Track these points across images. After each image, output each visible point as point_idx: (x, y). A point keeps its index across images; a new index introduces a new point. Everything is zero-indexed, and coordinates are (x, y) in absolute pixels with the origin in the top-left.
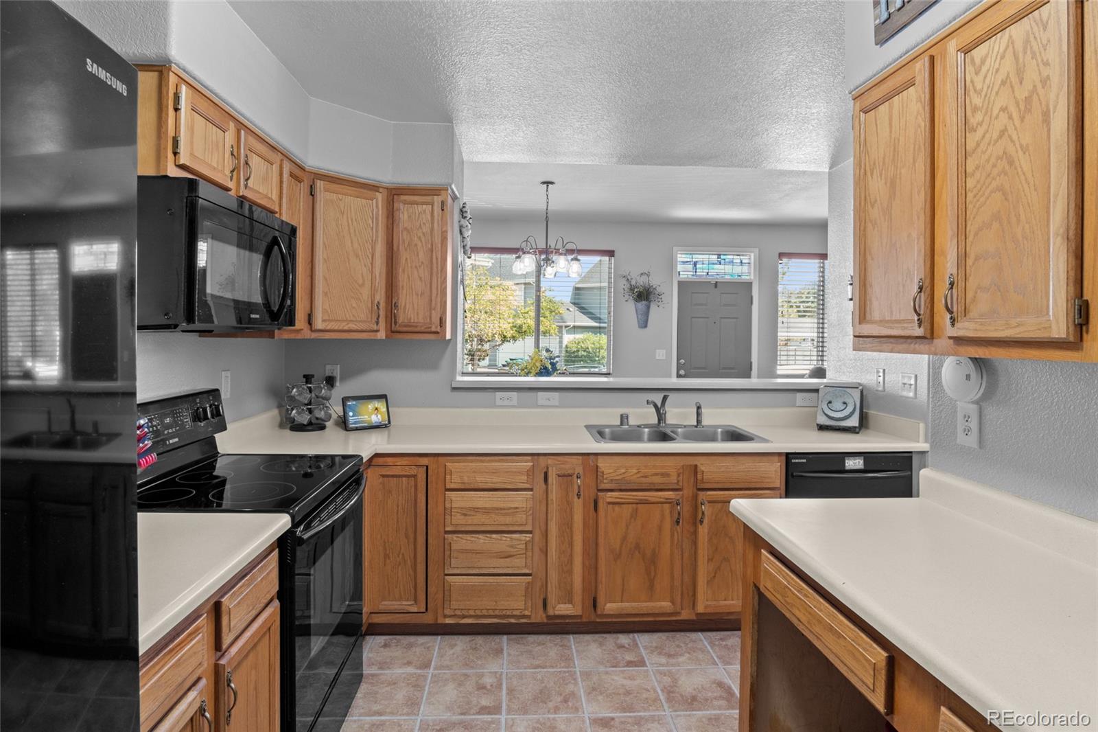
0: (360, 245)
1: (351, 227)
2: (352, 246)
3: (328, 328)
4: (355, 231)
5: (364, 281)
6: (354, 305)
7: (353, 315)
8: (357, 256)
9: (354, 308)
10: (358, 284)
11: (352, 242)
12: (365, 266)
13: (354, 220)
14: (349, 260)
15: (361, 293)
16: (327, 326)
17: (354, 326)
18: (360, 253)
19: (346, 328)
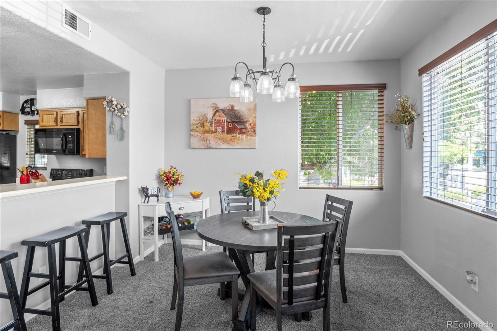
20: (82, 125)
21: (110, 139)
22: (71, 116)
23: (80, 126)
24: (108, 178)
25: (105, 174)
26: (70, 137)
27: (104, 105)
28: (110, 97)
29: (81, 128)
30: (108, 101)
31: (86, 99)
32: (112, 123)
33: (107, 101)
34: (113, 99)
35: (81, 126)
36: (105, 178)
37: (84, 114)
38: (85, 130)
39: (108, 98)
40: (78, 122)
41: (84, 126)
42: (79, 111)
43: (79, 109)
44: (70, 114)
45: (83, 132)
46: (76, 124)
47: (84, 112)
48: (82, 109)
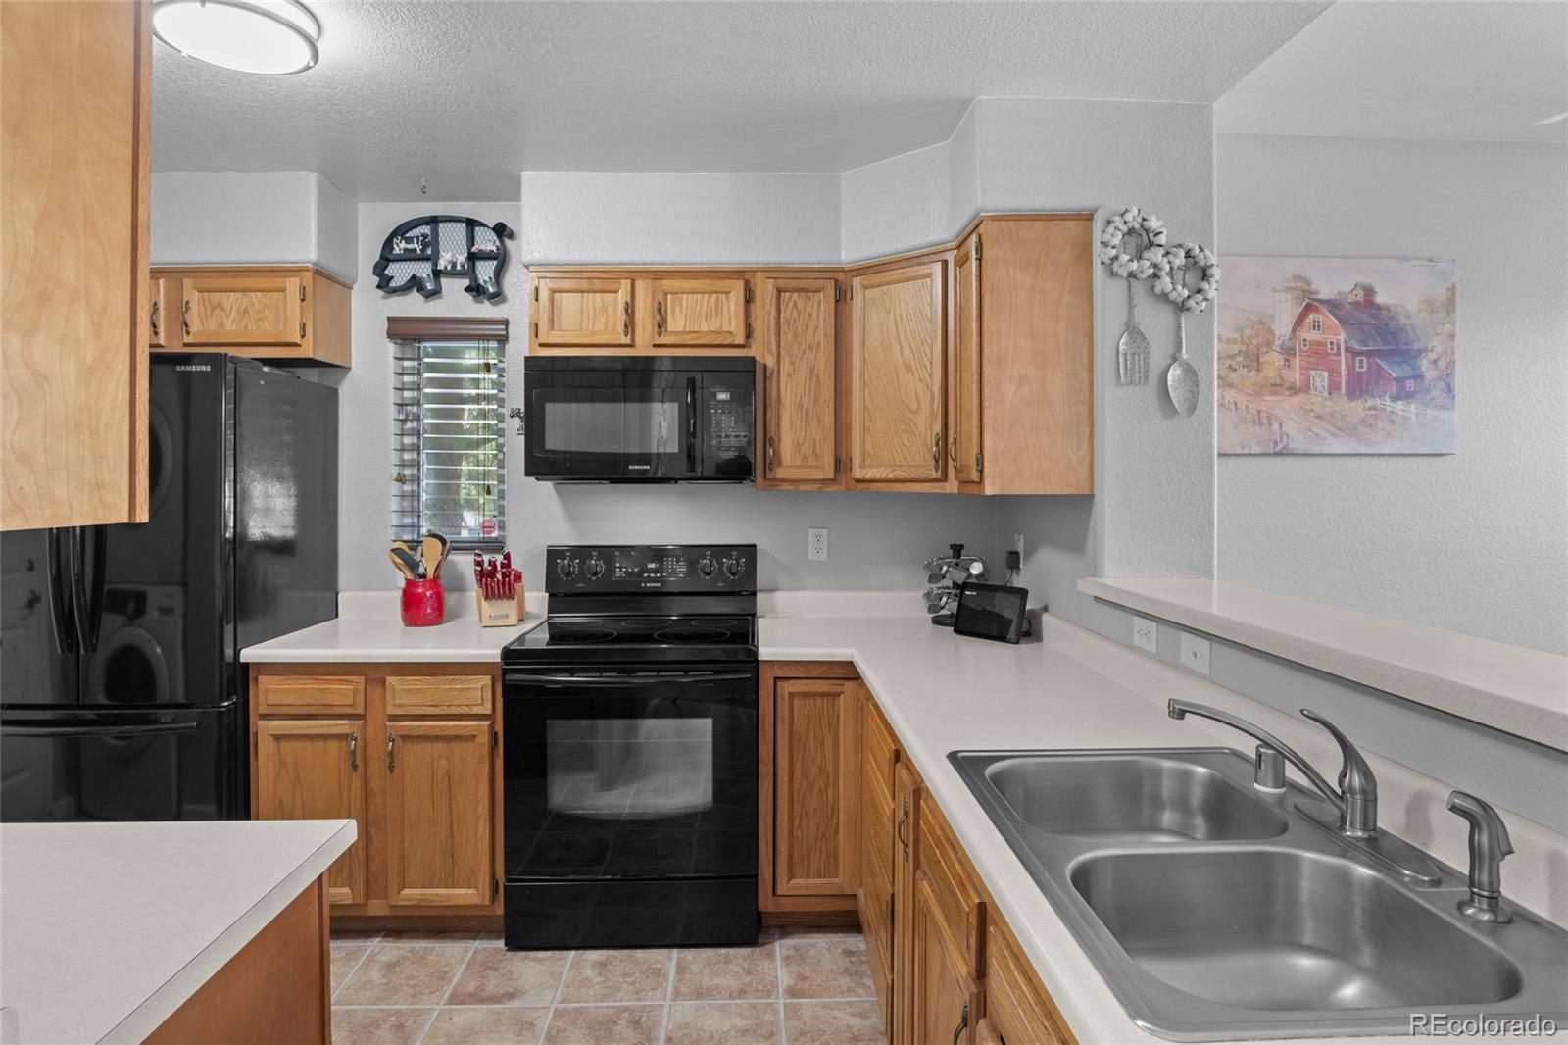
0: (912, 350)
1: (900, 326)
2: (902, 356)
3: (868, 477)
4: (905, 331)
5: (919, 405)
6: (906, 442)
7: (905, 458)
8: (909, 368)
9: (906, 446)
10: (911, 410)
11: (901, 349)
12: (921, 380)
13: (904, 314)
14: (897, 377)
15: (915, 424)
16: (866, 474)
17: (903, 474)
18: (913, 364)
19: (891, 476)
20: (774, 345)
22: (712, 304)
23: (761, 350)
26: (723, 401)
28: (1135, 212)
29: (771, 362)
30: (1125, 229)
32: (1134, 333)
33: (1120, 231)
34: (1154, 223)
35: (768, 349)
37: (779, 291)
38: (785, 367)
39: (1122, 215)
40: (749, 334)
41: (783, 354)
42: (752, 280)
43: (754, 271)
44: (711, 293)
45: (775, 376)
46: (740, 340)
47: (781, 283)
48: (772, 272)
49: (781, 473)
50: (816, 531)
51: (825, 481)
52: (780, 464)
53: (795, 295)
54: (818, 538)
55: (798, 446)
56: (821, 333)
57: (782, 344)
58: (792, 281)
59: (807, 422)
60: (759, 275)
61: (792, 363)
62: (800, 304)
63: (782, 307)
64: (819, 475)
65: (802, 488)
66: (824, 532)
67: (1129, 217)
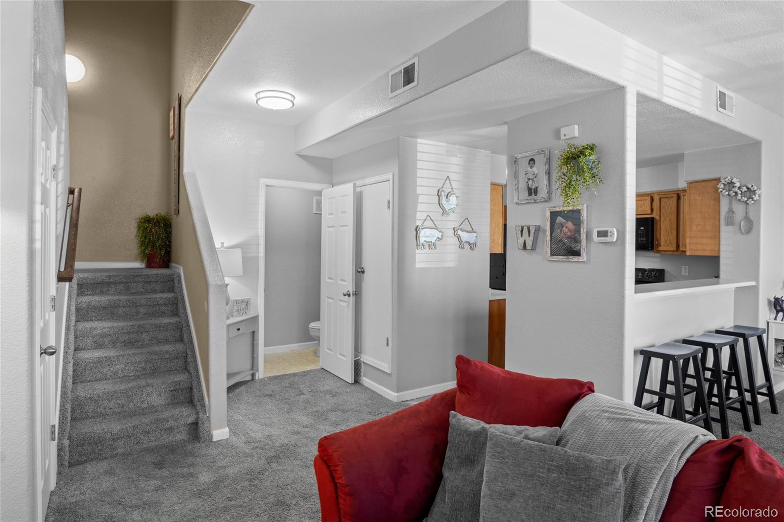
20: (658, 213)
21: (726, 232)
22: (642, 203)
23: (655, 215)
24: (721, 284)
25: (717, 277)
26: (642, 229)
27: (719, 188)
28: (729, 178)
29: (658, 218)
30: (725, 183)
31: (687, 183)
32: (731, 211)
33: (723, 184)
34: (734, 180)
35: (657, 215)
36: (718, 283)
37: (660, 199)
38: (662, 219)
39: (725, 179)
40: (652, 210)
41: (662, 215)
42: (653, 196)
43: (654, 193)
44: (641, 200)
45: (659, 222)
46: (649, 212)
47: (661, 196)
48: (659, 193)
49: (660, 248)
50: (685, 266)
51: (673, 251)
52: (660, 246)
53: (665, 199)
54: (685, 268)
55: (666, 241)
56: (673, 210)
57: (662, 213)
58: (664, 195)
59: (668, 235)
60: (655, 194)
61: (664, 218)
62: (667, 202)
63: (662, 202)
64: (671, 249)
65: (667, 253)
66: (687, 267)
67: (727, 179)
